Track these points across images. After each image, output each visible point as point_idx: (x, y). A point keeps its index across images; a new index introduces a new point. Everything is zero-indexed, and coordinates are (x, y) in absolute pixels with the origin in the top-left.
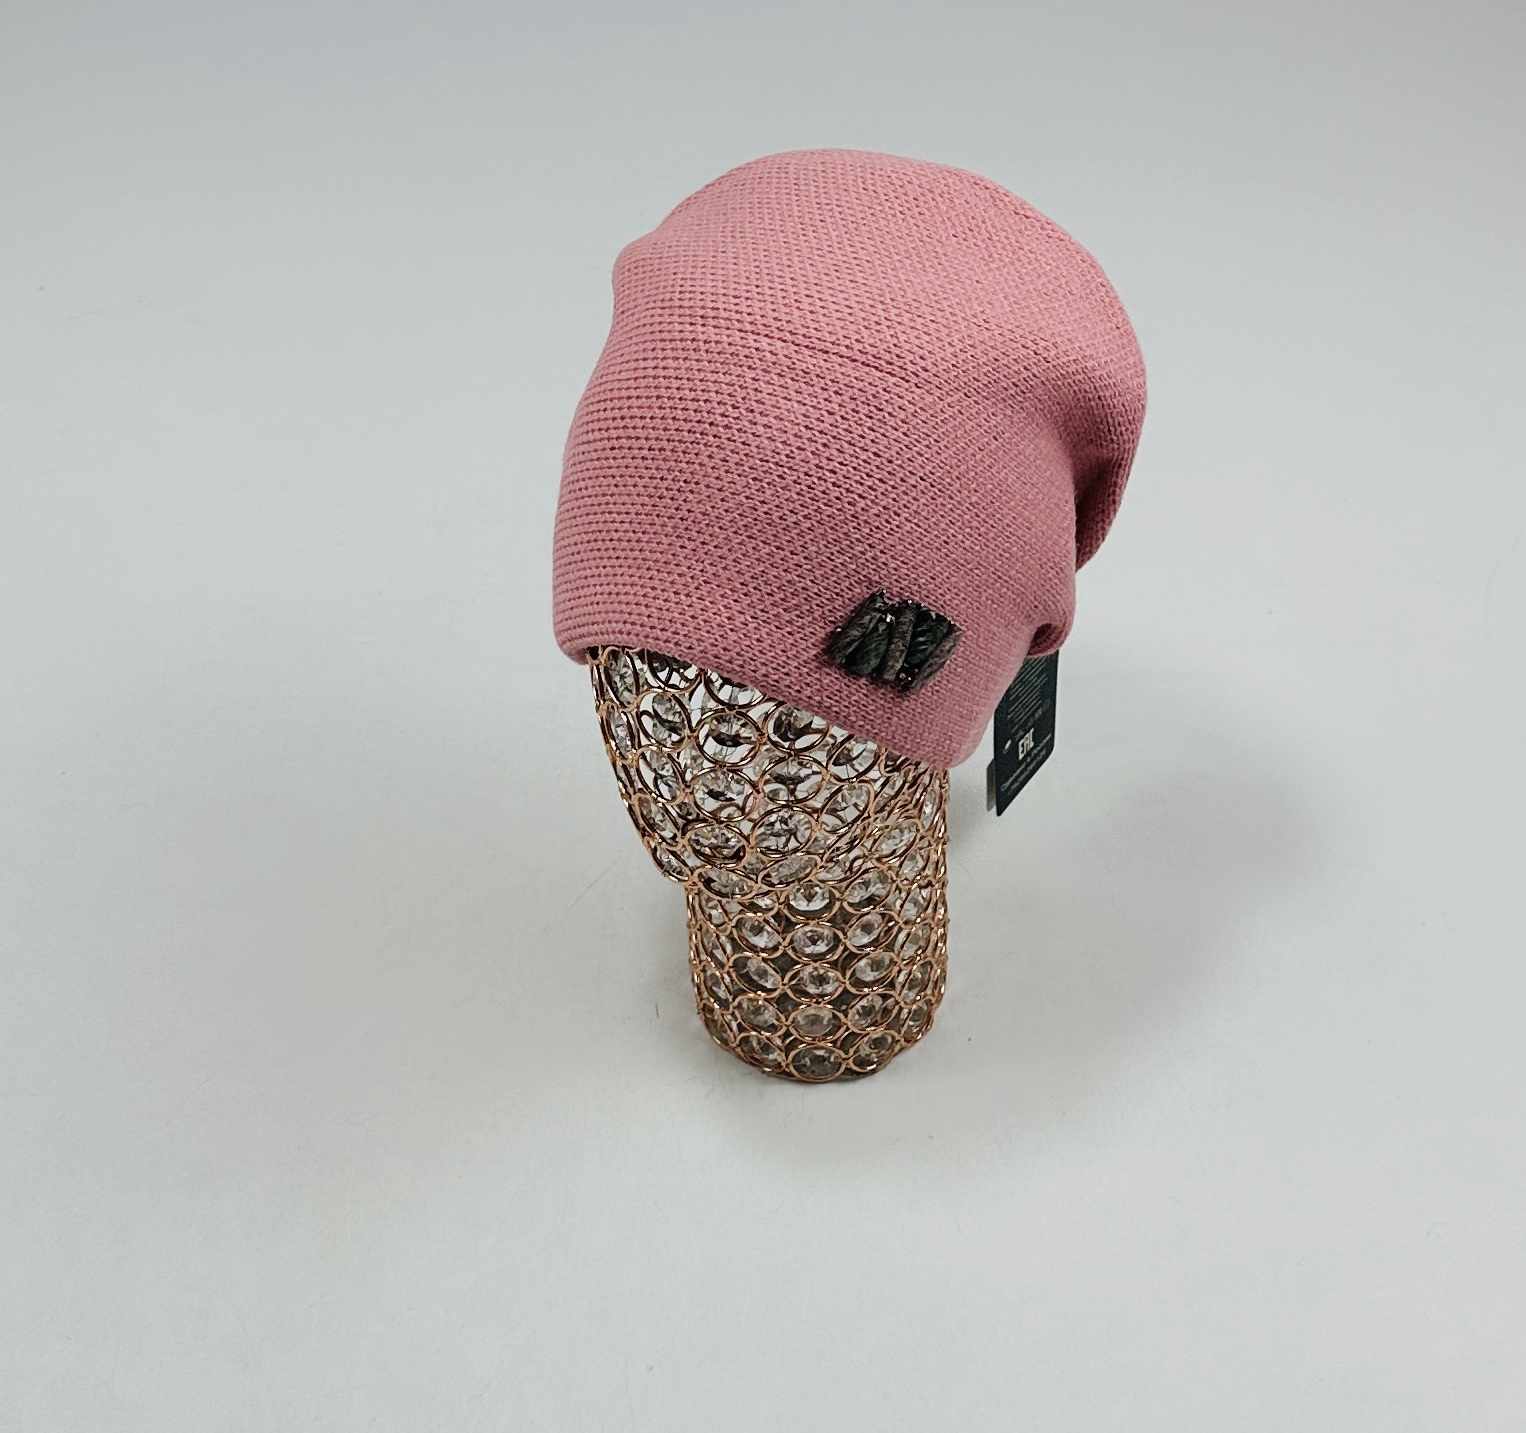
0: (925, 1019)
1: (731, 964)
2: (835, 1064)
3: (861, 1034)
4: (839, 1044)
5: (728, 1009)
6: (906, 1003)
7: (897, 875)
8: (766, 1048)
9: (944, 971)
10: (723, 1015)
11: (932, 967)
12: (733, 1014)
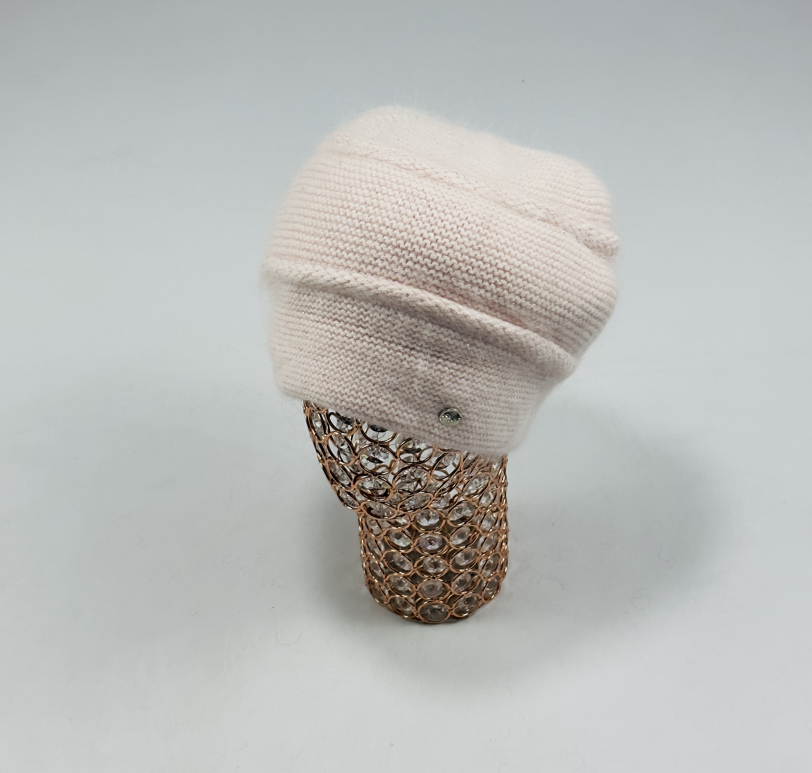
0: (496, 587)
1: (384, 556)
2: (444, 613)
3: (458, 596)
4: (447, 602)
5: (382, 582)
6: (484, 578)
7: (478, 504)
8: (405, 604)
9: (506, 560)
10: (380, 586)
11: (499, 557)
12: (386, 585)
